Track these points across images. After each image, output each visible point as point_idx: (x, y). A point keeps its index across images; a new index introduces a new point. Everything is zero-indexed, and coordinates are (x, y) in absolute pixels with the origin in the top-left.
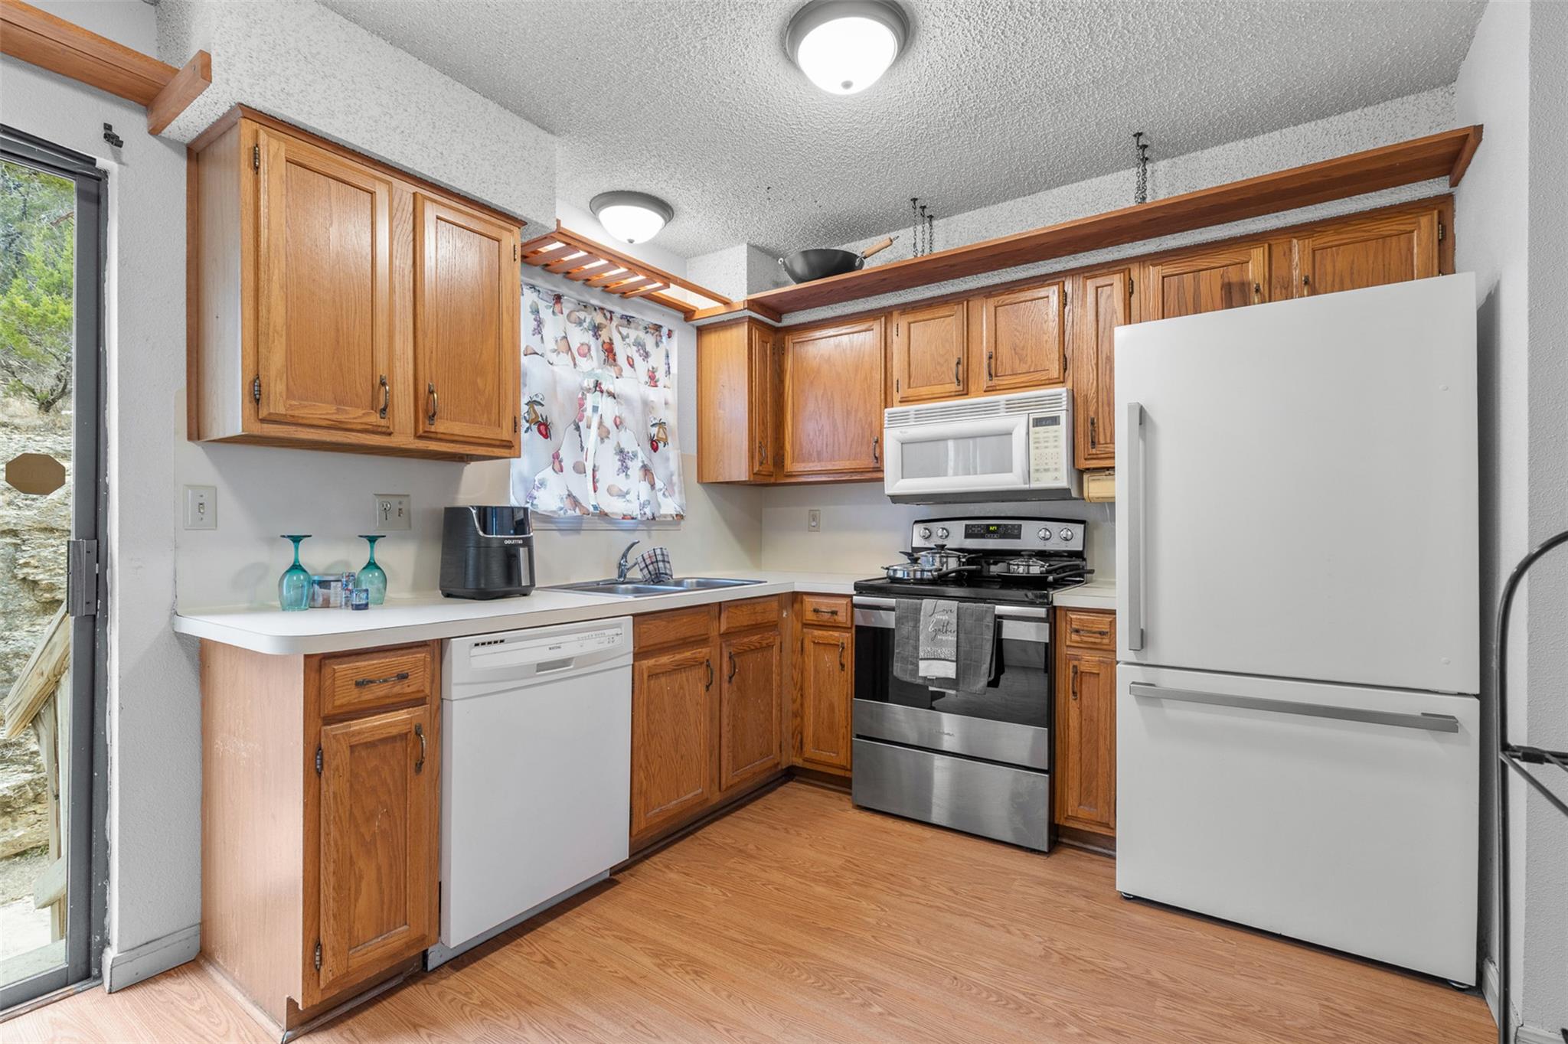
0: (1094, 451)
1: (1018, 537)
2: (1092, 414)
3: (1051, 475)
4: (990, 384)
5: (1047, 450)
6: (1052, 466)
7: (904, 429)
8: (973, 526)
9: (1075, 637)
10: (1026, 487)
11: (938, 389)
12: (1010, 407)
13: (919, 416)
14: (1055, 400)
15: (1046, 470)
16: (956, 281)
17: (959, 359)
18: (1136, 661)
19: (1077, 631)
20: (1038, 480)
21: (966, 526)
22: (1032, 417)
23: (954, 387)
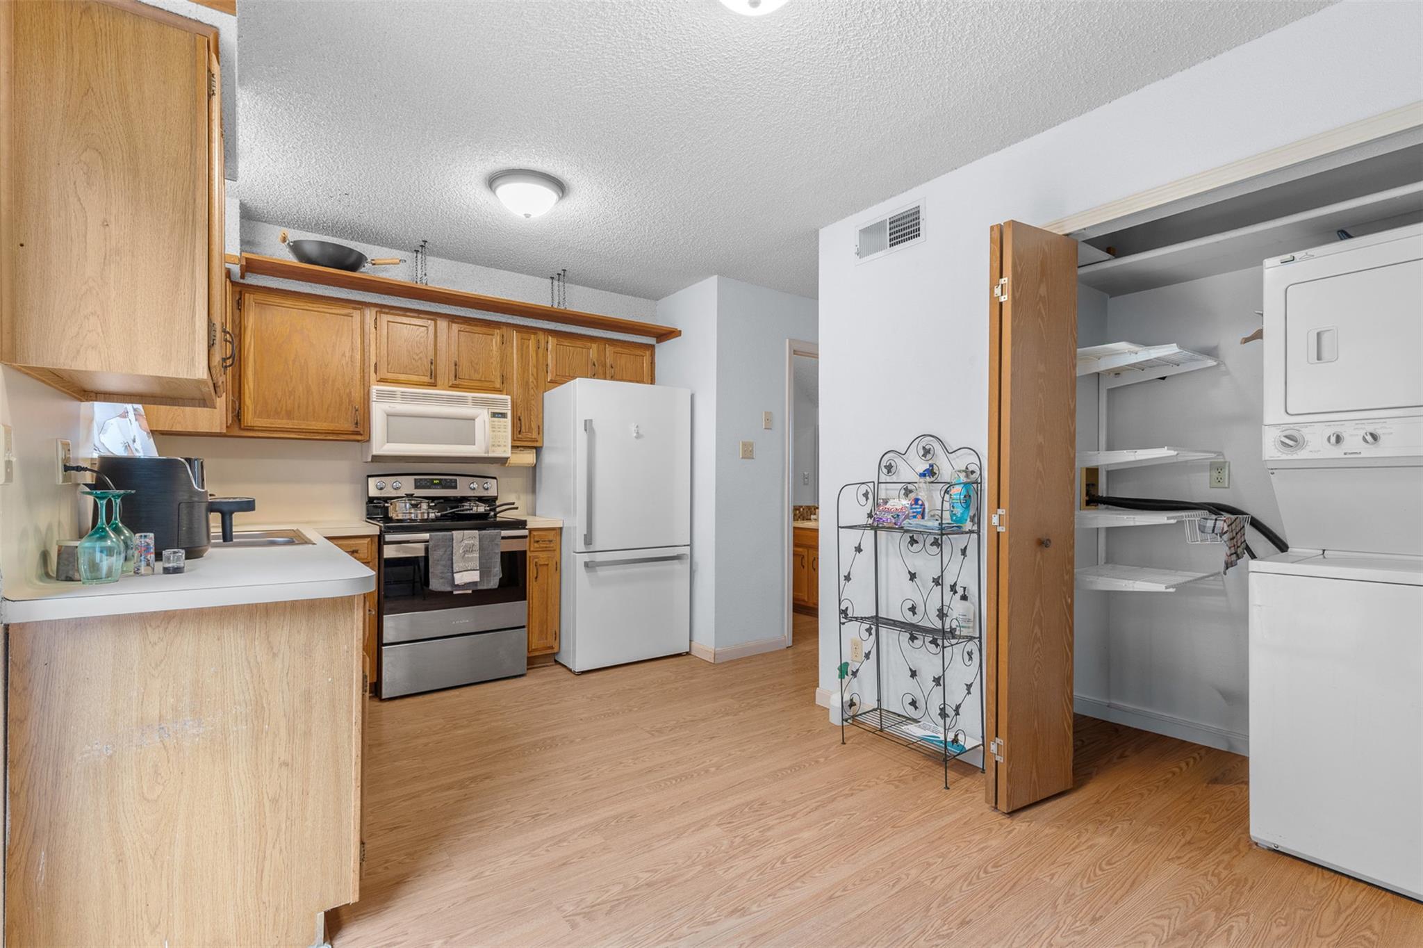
0: (520, 436)
1: (455, 487)
2: (519, 414)
3: (502, 449)
4: (455, 382)
5: (499, 433)
6: (503, 444)
7: (392, 405)
8: (421, 479)
9: (536, 545)
10: (486, 455)
11: (414, 378)
12: (476, 402)
13: (404, 396)
14: (504, 403)
15: (499, 446)
16: (433, 304)
17: (432, 360)
18: (585, 550)
19: (538, 542)
20: (493, 451)
21: (415, 480)
22: (490, 411)
23: (427, 379)
